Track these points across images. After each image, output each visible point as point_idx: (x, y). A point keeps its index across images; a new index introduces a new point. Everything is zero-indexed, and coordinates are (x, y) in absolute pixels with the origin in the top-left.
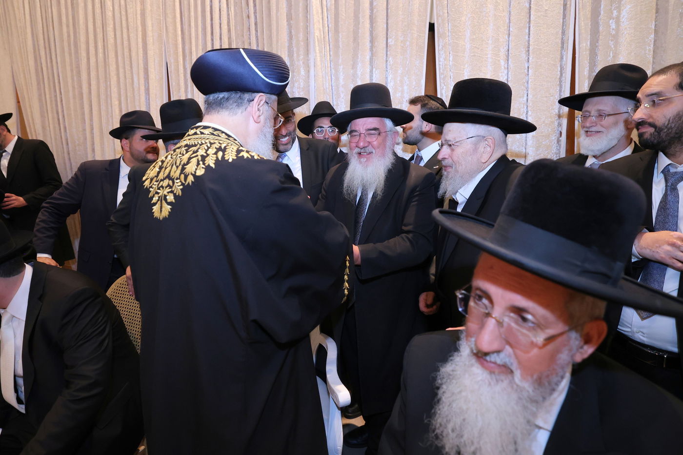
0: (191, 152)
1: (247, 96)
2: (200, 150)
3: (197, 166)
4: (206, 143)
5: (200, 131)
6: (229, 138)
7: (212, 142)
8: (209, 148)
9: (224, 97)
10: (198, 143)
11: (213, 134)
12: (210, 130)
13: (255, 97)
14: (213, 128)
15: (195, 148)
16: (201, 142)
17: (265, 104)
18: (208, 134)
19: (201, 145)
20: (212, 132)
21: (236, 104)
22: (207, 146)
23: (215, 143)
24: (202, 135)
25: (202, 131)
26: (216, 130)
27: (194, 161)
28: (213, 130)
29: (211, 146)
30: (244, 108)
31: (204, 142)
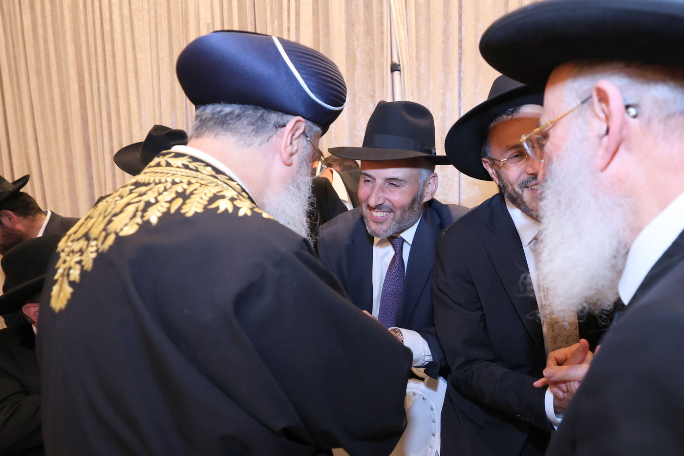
0: (136, 194)
1: (274, 117)
2: (150, 193)
3: (131, 219)
4: (166, 182)
5: (167, 161)
6: (217, 176)
7: (177, 180)
8: (165, 190)
9: (231, 113)
10: (154, 180)
11: (186, 167)
12: (185, 160)
13: (288, 122)
14: (191, 157)
15: (143, 189)
16: (160, 180)
17: (303, 137)
18: (178, 167)
19: (156, 184)
20: (186, 163)
21: (253, 127)
22: (165, 187)
23: (181, 182)
24: (168, 168)
25: (171, 161)
26: (195, 159)
27: (131, 209)
28: (190, 160)
29: (170, 188)
30: (266, 136)
31: (163, 180)
